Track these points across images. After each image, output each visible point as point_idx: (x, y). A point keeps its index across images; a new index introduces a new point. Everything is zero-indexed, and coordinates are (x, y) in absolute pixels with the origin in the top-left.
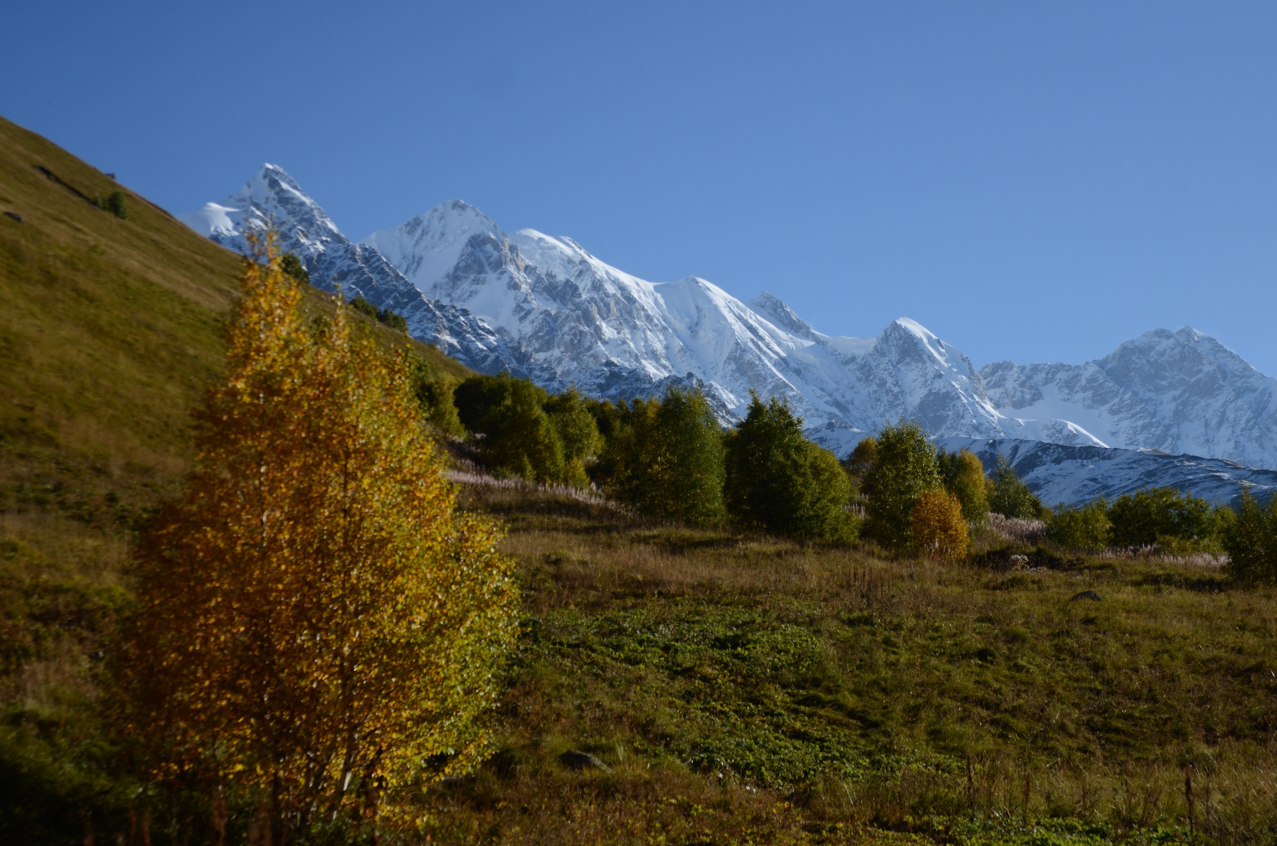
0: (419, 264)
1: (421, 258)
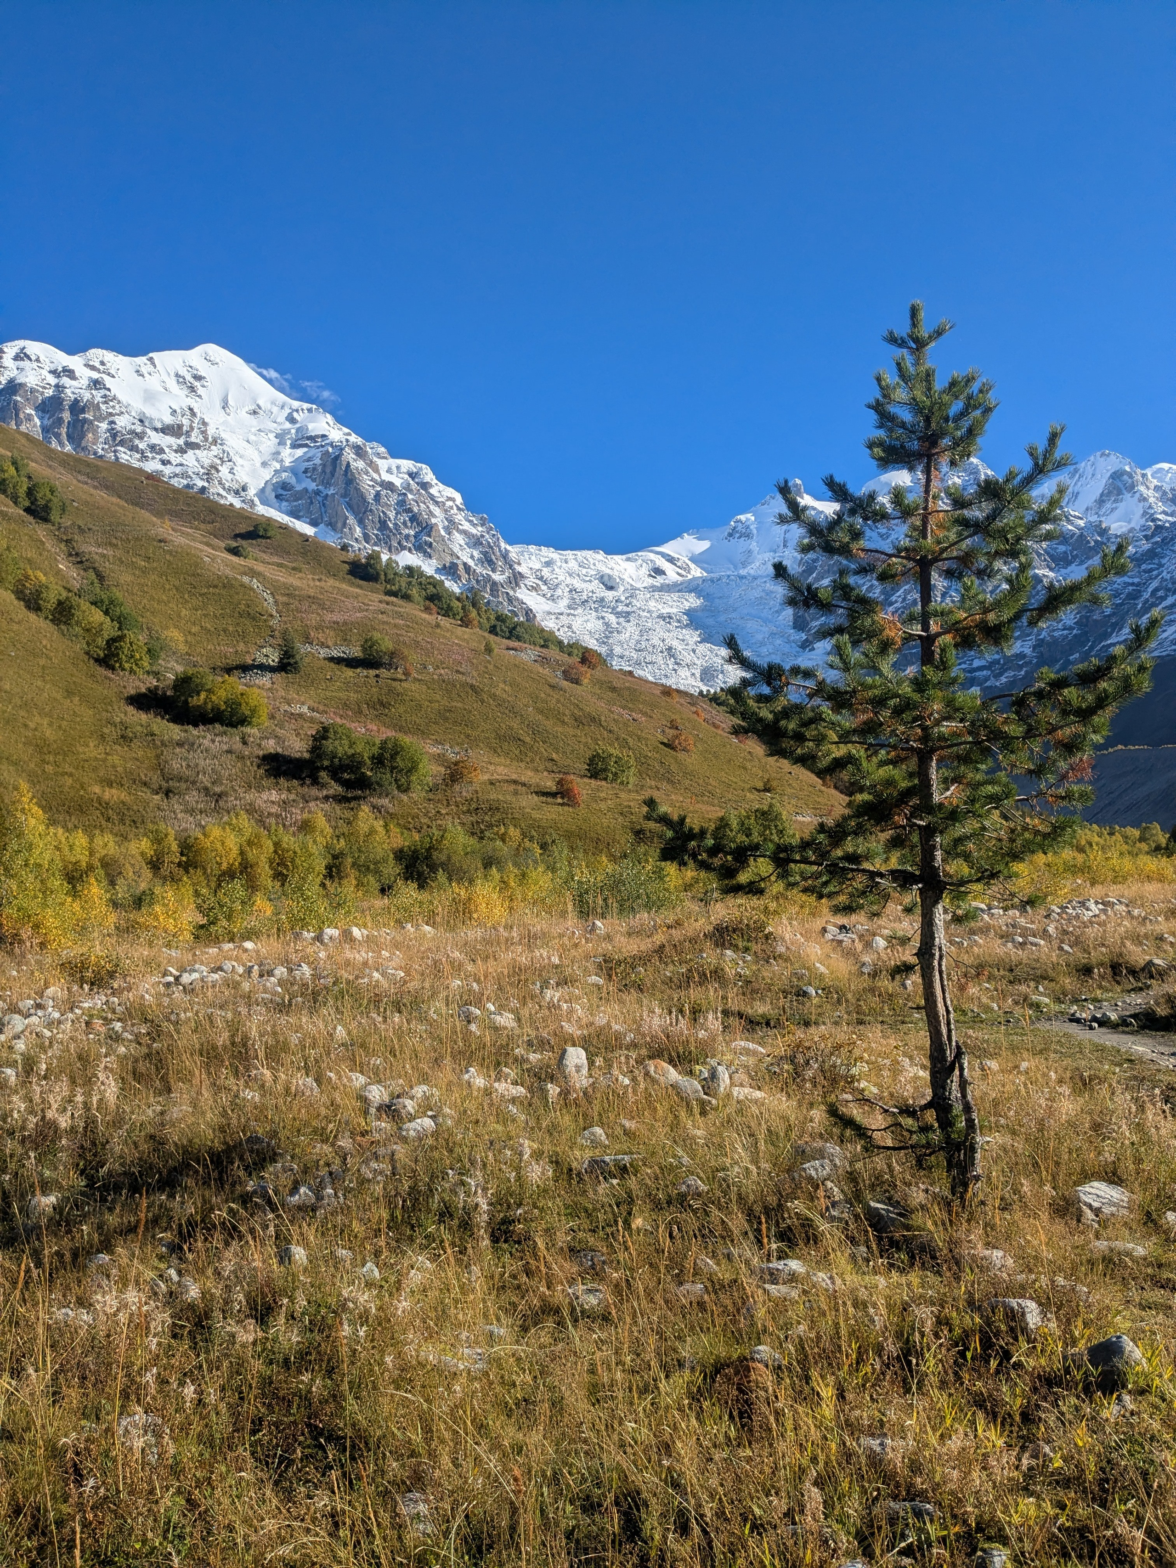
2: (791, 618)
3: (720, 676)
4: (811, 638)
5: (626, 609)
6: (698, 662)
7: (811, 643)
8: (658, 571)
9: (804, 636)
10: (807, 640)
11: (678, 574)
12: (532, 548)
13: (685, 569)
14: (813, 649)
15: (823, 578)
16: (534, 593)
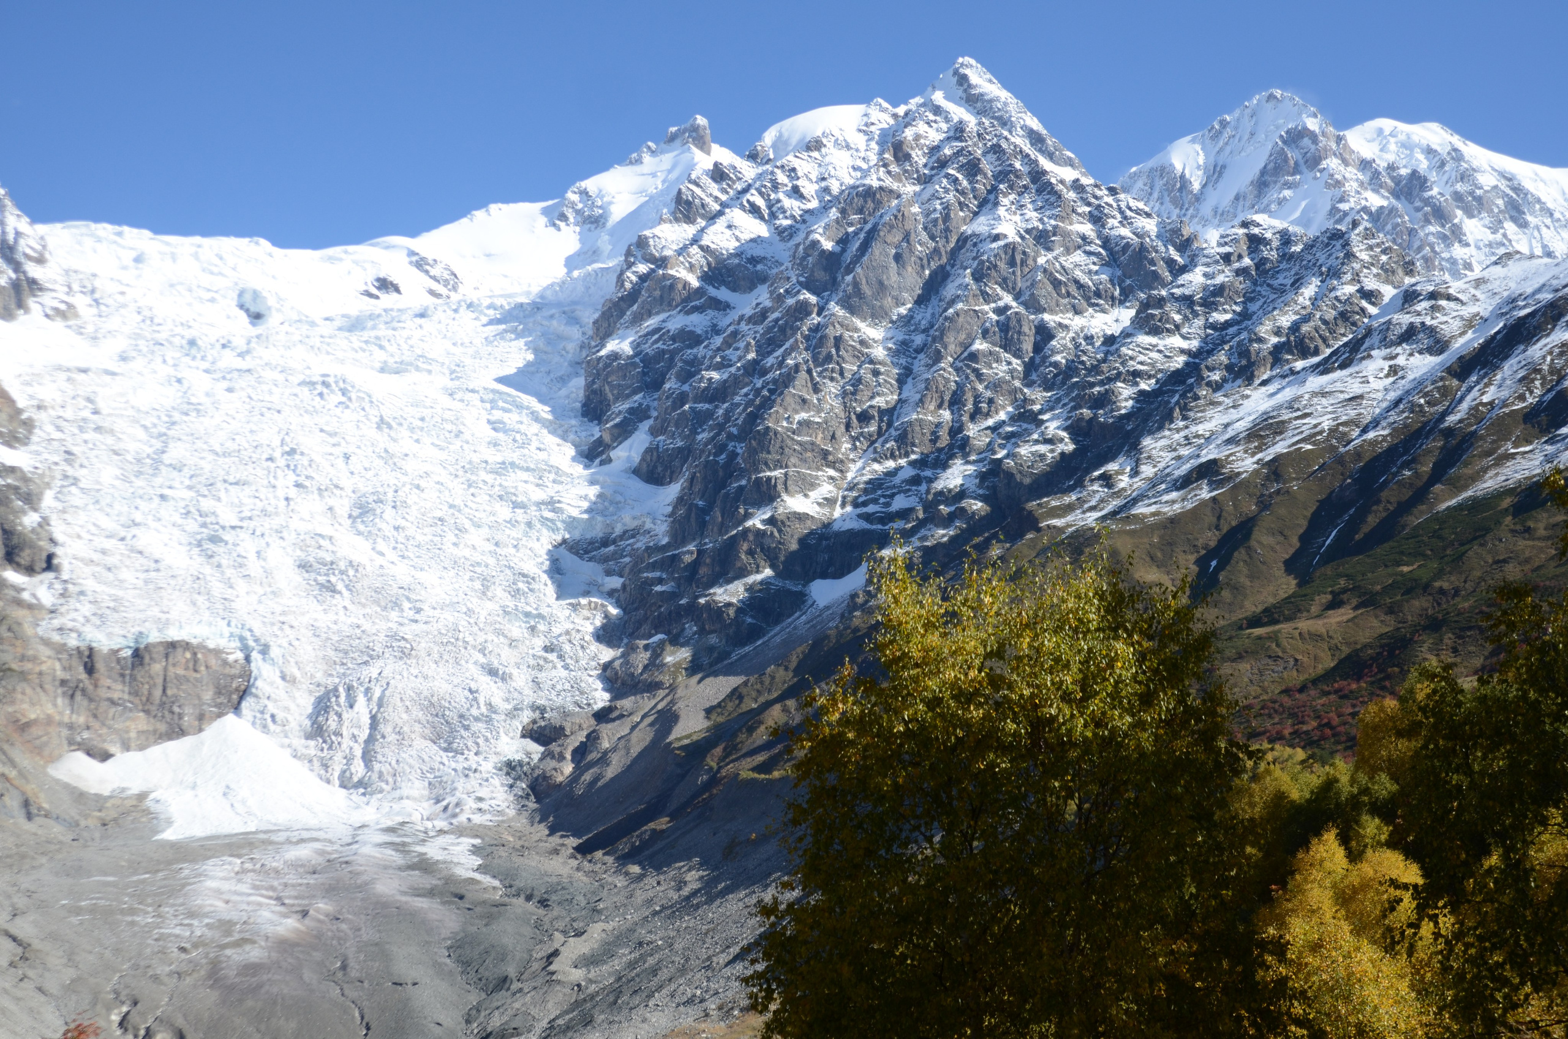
0: (1220, 174)
1: (1224, 167)
2: (581, 394)
3: (389, 513)
4: (607, 438)
5: (240, 364)
6: (347, 483)
7: (608, 447)
8: (385, 285)
9: (596, 432)
10: (599, 442)
11: (432, 293)
12: (105, 229)
13: (446, 283)
14: (609, 460)
15: (650, 314)
16: (59, 324)
